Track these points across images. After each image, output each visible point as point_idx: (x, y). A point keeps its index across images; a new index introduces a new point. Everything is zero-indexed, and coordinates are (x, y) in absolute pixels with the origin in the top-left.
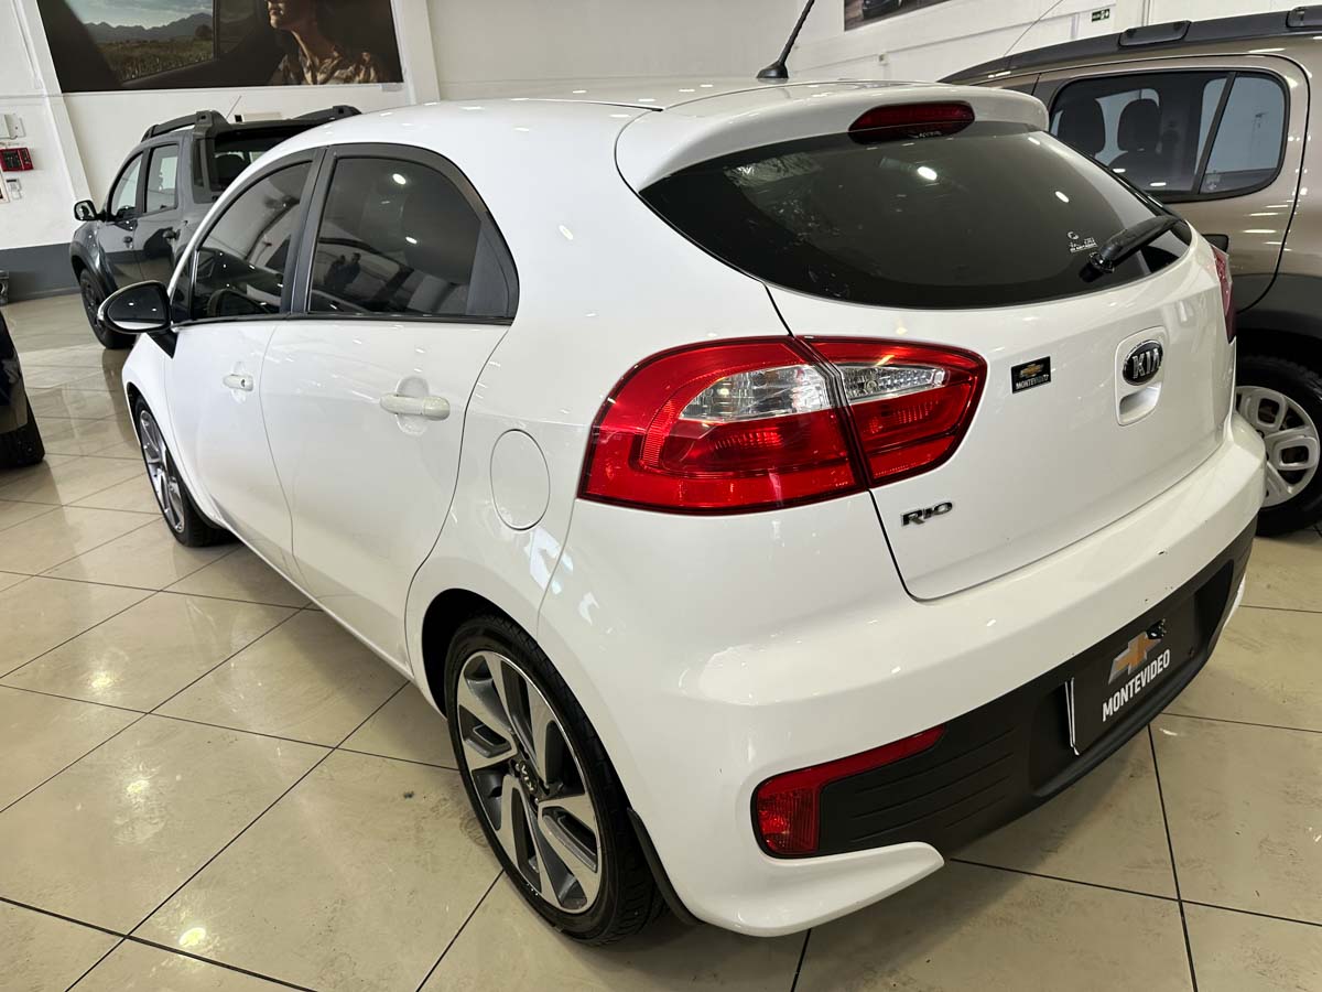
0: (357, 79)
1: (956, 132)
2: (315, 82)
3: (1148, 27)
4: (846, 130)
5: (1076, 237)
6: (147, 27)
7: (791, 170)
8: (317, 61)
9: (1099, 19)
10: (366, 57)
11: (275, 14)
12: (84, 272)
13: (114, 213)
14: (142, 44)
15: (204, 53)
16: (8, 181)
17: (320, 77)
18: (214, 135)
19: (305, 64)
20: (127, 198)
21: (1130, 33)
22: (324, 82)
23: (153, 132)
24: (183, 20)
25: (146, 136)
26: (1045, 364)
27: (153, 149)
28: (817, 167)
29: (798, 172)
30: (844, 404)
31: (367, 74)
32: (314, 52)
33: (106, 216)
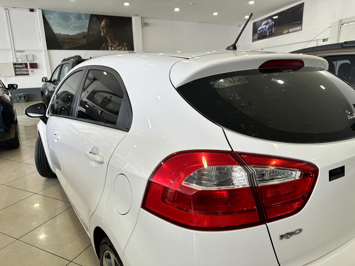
0: (122, 49)
1: (297, 70)
2: (111, 50)
3: (339, 43)
4: (258, 68)
5: (349, 113)
6: (70, 34)
7: (236, 82)
8: (112, 45)
9: (325, 41)
10: (125, 44)
11: (103, 33)
12: (43, 95)
13: (52, 80)
14: (69, 39)
15: (84, 42)
16: (31, 71)
17: (113, 49)
18: (78, 62)
19: (109, 45)
20: (56, 77)
21: (346, 43)
22: (114, 50)
23: (64, 60)
24: (79, 33)
25: (62, 61)
26: (343, 168)
27: (63, 65)
28: (246, 82)
29: (239, 83)
30: (256, 185)
31: (125, 48)
32: (112, 42)
33: (50, 81)
